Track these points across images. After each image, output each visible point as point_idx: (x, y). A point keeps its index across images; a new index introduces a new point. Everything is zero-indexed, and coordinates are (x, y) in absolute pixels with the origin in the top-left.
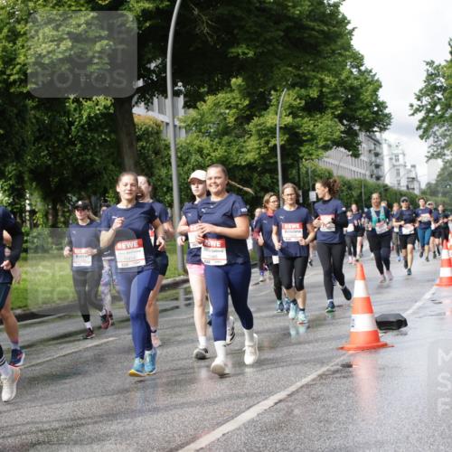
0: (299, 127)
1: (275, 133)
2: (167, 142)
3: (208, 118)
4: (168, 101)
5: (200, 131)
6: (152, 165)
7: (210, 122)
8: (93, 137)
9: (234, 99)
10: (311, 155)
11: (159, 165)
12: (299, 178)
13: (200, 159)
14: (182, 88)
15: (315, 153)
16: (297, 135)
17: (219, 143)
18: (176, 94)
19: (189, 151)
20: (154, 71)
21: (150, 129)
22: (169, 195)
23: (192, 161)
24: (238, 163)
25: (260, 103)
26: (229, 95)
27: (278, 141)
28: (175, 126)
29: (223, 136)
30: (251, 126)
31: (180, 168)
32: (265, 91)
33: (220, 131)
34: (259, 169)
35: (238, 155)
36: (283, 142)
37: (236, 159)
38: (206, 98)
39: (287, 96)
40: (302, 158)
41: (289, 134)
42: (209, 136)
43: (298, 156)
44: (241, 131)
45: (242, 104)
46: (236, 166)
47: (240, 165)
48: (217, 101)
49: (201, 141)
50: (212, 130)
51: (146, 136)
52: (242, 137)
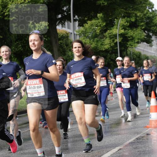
0: (127, 34)
1: (117, 37)
2: (71, 41)
3: (88, 30)
4: (72, 24)
5: (85, 36)
6: (65, 50)
7: (89, 32)
9: (99, 22)
10: (132, 46)
11: (68, 50)
14: (77, 18)
15: (134, 45)
16: (126, 37)
17: (93, 41)
18: (75, 20)
20: (65, 11)
21: (64, 35)
24: (101, 50)
25: (110, 24)
26: (97, 21)
27: (118, 40)
28: (74, 34)
29: (95, 38)
30: (106, 34)
32: (112, 19)
33: (93, 36)
34: (110, 52)
35: (101, 46)
36: (120, 41)
37: (100, 48)
38: (87, 22)
39: (121, 21)
40: (128, 47)
41: (122, 37)
42: (89, 38)
43: (126, 46)
44: (102, 36)
45: (102, 25)
46: (100, 51)
47: (102, 50)
48: (92, 24)
49: (85, 40)
50: (90, 36)
51: (62, 38)
52: (103, 38)
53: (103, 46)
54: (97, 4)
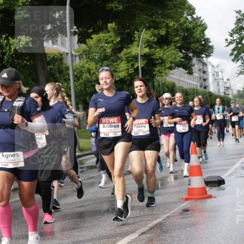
0: (153, 55)
1: (138, 59)
2: (67, 66)
3: (93, 49)
4: (67, 39)
5: (89, 58)
7: (95, 52)
8: (19, 63)
9: (111, 37)
10: (161, 73)
11: (62, 81)
13: (89, 76)
14: (76, 30)
15: (165, 72)
16: (152, 60)
17: (101, 65)
19: (81, 71)
21: (56, 57)
23: (84, 77)
25: (127, 40)
26: (107, 35)
27: (140, 64)
28: (72, 55)
29: (104, 61)
30: (122, 54)
31: (76, 83)
32: (130, 31)
33: (101, 58)
34: (128, 83)
36: (143, 65)
38: (92, 36)
39: (145, 34)
40: (156, 74)
41: (147, 60)
42: (94, 61)
43: (153, 74)
44: (115, 57)
45: (115, 40)
48: (99, 38)
49: (89, 65)
50: (96, 58)
51: (53, 62)
52: (116, 61)
53: (116, 73)
54: (106, 8)
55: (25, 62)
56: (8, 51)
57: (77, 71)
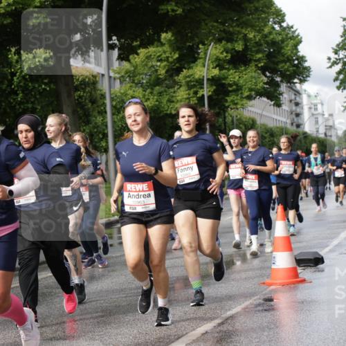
0: (225, 78)
1: (203, 84)
2: (102, 92)
3: (140, 69)
4: (104, 54)
5: (133, 82)
6: (89, 113)
7: (142, 74)
8: (34, 87)
9: (165, 52)
10: (236, 104)
11: (95, 113)
12: (225, 126)
14: (116, 42)
15: (240, 103)
16: (223, 85)
17: (151, 93)
18: (111, 47)
19: (122, 100)
21: (87, 80)
22: (104, 140)
24: (169, 112)
25: (189, 56)
26: (160, 49)
27: (206, 91)
28: (110, 77)
29: (155, 86)
30: (181, 78)
31: (115, 116)
32: (193, 45)
33: (151, 82)
35: (169, 104)
36: (210, 93)
37: (166, 108)
38: (139, 51)
39: (214, 49)
40: (228, 107)
41: (215, 85)
42: (141, 86)
43: (224, 105)
44: (171, 82)
45: (172, 57)
46: (167, 114)
47: (171, 114)
48: (149, 54)
49: (134, 91)
50: (144, 81)
51: (83, 86)
52: (172, 87)
53: (172, 104)
54: (159, 12)
55: (43, 86)
56: (19, 71)
57: (116, 100)
